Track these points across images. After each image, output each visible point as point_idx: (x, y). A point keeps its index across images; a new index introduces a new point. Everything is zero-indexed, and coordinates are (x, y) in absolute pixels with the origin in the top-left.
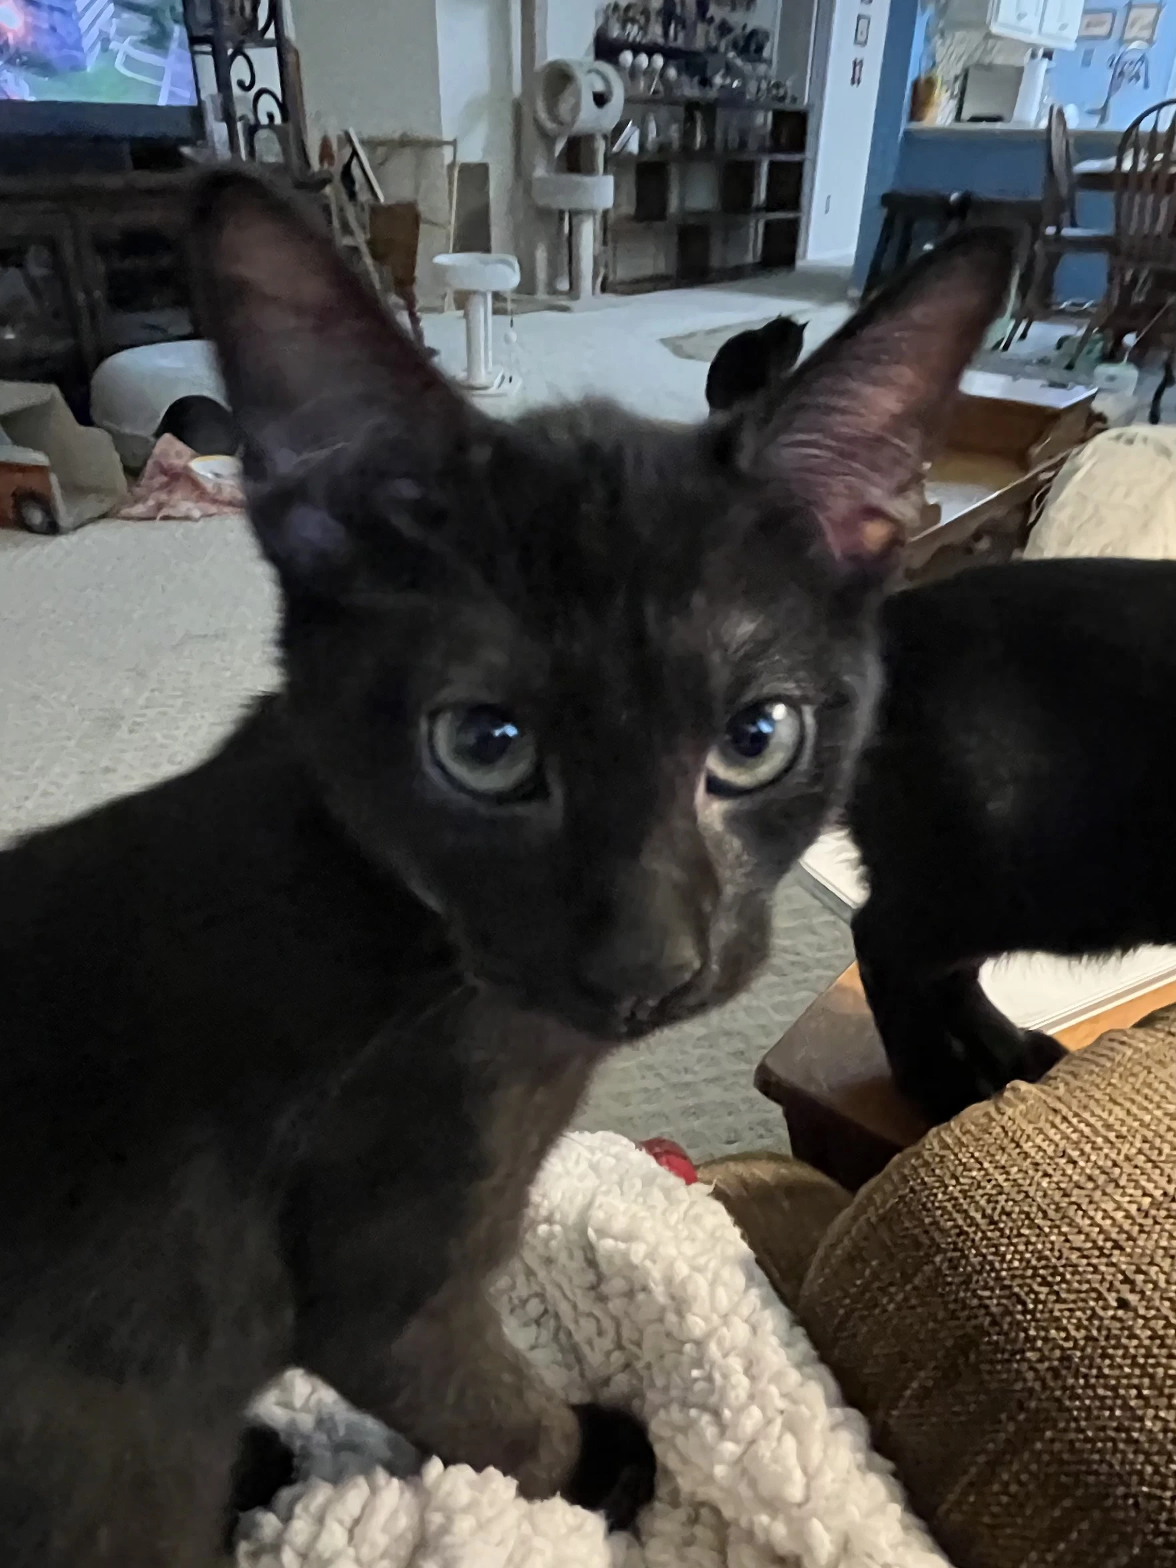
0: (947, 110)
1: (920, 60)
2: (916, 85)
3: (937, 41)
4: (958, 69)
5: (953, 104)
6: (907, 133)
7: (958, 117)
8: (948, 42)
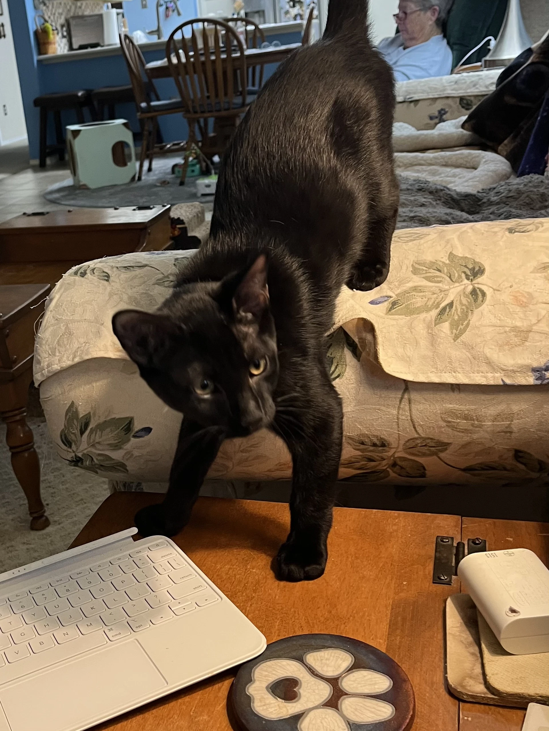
0: (62, 45)
1: (35, 20)
2: (36, 33)
3: (42, 7)
4: (62, 21)
5: (65, 41)
6: (39, 61)
7: (71, 48)
8: (50, 7)
